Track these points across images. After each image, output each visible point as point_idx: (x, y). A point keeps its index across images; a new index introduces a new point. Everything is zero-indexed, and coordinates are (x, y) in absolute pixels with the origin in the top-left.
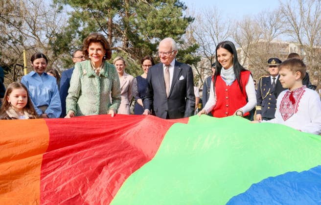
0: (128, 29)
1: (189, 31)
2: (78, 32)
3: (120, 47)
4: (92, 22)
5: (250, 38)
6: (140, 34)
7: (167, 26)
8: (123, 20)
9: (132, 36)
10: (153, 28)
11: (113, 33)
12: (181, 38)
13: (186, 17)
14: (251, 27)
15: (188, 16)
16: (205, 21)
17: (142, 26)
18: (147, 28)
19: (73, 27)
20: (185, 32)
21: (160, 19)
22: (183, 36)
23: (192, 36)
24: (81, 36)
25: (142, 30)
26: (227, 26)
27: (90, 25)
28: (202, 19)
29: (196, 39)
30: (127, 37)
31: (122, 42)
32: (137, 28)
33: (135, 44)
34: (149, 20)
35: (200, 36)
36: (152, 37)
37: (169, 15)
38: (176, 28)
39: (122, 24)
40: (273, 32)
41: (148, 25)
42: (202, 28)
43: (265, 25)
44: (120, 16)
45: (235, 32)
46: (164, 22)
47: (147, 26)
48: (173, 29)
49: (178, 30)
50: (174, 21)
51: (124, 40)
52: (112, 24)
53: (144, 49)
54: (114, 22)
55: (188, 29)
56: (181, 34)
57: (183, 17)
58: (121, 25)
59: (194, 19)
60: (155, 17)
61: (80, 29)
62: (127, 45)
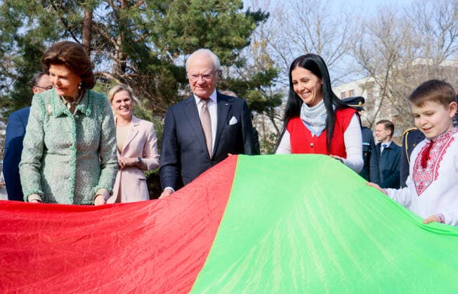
0: (125, 34)
1: (259, 40)
2: (16, 38)
3: (108, 73)
4: (48, 17)
5: (392, 56)
6: (151, 45)
7: (210, 30)
8: (116, 14)
9: (135, 50)
10: (180, 33)
11: (93, 42)
12: (241, 56)
13: (252, 10)
14: (396, 31)
15: (254, 10)
16: (294, 20)
17: (157, 29)
18: (168, 33)
19: (6, 27)
20: (248, 44)
21: (196, 14)
22: (245, 52)
23: (263, 50)
24: (24, 46)
25: (155, 36)
26: (340, 30)
27: (44, 23)
28: (285, 15)
29: (273, 58)
30: (123, 51)
31: (113, 62)
32: (146, 32)
33: (140, 66)
34: (172, 17)
35: (282, 51)
36: (178, 53)
37: (213, 7)
38: (229, 35)
39: (113, 23)
40: (447, 43)
41: (170, 26)
42: (285, 35)
43: (428, 28)
44: (107, 7)
45: (358, 44)
46: (203, 20)
47: (167, 29)
48: (222, 35)
49: (234, 39)
50: (224, 18)
51: (116, 57)
52: (92, 23)
53: (162, 76)
54: (96, 18)
55: (255, 37)
56: (240, 47)
57: (244, 10)
58: (111, 26)
59: (268, 16)
60: (184, 9)
61: (22, 31)
62: (123, 68)
